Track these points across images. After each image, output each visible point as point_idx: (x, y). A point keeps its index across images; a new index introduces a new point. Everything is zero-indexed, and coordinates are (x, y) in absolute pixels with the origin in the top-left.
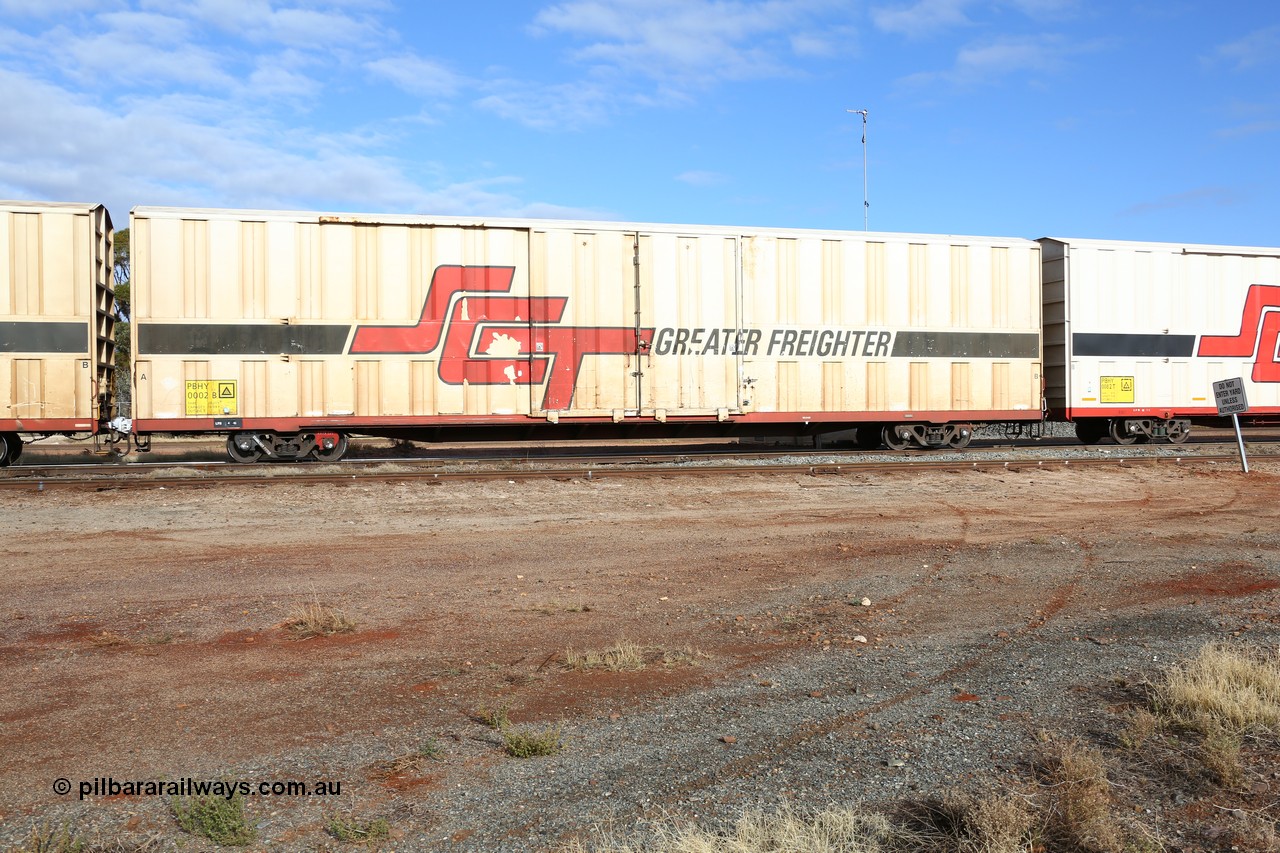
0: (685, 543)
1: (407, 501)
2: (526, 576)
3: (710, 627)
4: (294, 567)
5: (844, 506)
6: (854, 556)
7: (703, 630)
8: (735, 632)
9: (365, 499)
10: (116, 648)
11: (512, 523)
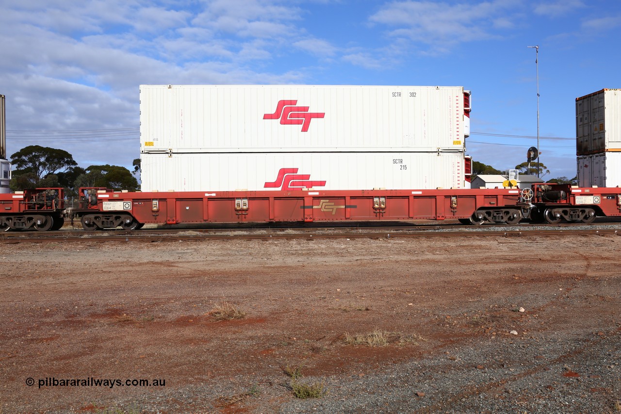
0: (430, 273)
1: (295, 249)
2: (342, 290)
3: (431, 322)
4: (229, 282)
5: (520, 254)
6: (521, 282)
7: (427, 324)
8: (444, 325)
9: (275, 247)
10: (127, 323)
11: (343, 261)
